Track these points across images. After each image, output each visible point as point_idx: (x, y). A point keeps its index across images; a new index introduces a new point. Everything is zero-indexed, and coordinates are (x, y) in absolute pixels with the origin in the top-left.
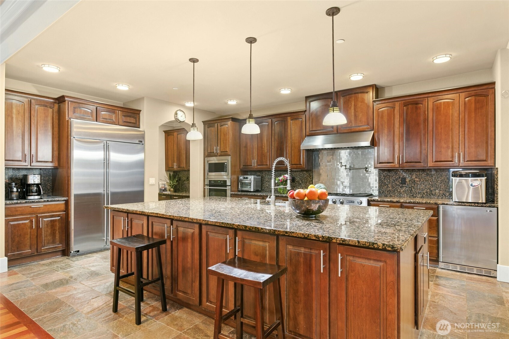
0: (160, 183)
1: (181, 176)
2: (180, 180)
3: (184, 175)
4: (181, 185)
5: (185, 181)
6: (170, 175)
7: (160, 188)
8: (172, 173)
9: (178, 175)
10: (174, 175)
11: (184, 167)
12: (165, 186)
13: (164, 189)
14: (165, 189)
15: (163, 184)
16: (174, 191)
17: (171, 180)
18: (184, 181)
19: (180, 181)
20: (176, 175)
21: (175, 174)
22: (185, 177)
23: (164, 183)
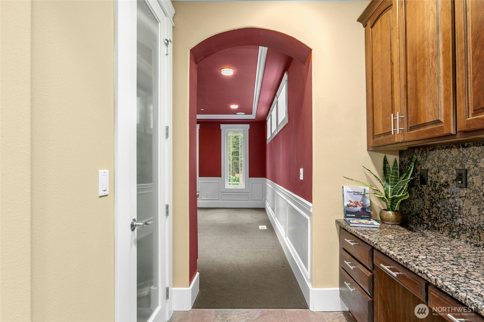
0: (347, 188)
1: (429, 166)
2: (423, 181)
3: (444, 161)
4: (428, 203)
5: (446, 185)
6: (385, 161)
7: (346, 204)
8: (392, 159)
9: (417, 163)
10: (401, 163)
11: (438, 122)
12: (363, 200)
13: (359, 208)
14: (364, 209)
15: (358, 193)
16: (396, 221)
17: (387, 181)
18: (442, 185)
19: (425, 187)
20: (409, 164)
21: (406, 159)
22: (447, 172)
23: (361, 188)
